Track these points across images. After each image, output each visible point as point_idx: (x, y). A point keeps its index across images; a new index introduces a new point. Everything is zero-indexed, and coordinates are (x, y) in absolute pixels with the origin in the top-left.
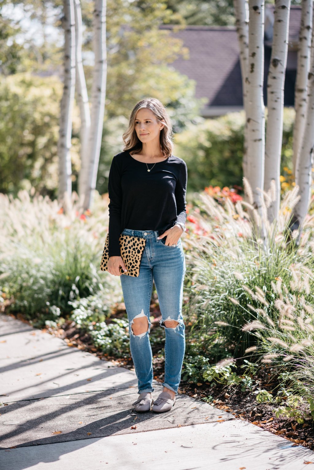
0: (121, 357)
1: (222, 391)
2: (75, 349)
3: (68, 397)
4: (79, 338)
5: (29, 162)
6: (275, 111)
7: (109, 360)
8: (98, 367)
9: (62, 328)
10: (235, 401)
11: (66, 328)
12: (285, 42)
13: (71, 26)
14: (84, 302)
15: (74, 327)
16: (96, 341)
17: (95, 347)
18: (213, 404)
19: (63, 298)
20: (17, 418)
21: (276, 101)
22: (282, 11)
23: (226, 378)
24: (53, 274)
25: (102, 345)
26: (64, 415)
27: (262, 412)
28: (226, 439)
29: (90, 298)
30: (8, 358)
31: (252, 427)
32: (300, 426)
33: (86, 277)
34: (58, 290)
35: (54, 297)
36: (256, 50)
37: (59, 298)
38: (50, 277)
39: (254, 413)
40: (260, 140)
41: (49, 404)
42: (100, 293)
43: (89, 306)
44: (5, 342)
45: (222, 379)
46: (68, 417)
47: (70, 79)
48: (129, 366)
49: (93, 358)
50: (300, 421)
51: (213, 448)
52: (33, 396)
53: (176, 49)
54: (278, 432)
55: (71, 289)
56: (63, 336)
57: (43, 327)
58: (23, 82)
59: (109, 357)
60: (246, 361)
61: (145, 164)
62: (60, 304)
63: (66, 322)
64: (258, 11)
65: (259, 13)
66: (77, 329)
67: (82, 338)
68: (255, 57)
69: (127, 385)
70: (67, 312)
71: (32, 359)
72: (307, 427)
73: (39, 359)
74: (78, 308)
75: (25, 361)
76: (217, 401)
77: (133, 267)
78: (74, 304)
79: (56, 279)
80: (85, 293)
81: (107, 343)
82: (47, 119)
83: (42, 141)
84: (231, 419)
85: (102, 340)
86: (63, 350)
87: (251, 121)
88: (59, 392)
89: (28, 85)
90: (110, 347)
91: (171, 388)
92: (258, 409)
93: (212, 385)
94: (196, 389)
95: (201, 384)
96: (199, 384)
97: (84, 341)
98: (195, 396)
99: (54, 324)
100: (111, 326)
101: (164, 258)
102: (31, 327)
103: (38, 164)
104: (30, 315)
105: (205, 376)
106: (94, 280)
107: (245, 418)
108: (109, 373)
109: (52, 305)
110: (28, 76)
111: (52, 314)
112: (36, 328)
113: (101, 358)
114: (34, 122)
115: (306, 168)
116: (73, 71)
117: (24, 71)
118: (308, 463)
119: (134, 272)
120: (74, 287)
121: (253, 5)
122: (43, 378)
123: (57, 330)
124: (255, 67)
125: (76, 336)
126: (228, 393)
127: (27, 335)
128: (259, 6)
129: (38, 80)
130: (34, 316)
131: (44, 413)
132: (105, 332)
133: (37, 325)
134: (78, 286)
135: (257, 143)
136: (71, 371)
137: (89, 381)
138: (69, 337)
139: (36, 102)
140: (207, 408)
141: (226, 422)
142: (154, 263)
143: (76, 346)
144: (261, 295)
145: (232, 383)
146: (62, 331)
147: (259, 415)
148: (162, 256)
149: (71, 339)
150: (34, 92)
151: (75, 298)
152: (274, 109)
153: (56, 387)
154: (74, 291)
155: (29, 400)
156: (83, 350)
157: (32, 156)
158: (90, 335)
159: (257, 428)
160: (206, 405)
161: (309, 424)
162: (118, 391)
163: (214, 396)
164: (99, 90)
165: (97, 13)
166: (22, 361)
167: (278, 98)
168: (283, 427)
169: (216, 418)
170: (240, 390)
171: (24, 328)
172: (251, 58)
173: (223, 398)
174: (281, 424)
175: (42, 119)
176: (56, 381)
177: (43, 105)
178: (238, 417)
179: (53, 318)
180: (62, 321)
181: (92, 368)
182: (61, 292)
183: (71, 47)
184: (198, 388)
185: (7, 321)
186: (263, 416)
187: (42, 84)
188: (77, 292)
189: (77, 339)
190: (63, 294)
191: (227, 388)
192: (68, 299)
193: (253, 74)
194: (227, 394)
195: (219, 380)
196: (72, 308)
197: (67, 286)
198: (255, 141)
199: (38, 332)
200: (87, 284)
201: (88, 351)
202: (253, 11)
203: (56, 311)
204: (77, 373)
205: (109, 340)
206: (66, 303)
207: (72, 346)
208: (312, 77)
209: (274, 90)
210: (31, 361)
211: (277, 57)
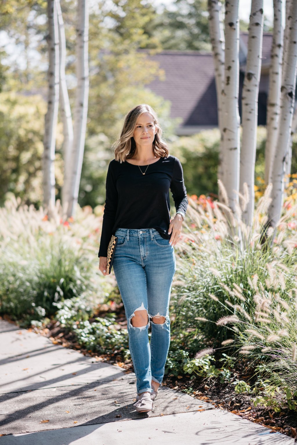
0: (105, 353)
1: (201, 383)
2: (60, 346)
3: (55, 390)
4: (64, 336)
7: (93, 356)
8: (83, 362)
9: (47, 327)
10: (214, 392)
11: (51, 328)
12: (259, 57)
13: (55, 44)
14: (68, 303)
15: (58, 326)
16: (80, 339)
17: (79, 345)
18: (193, 395)
19: (48, 299)
20: (6, 408)
21: (250, 112)
22: (255, 28)
23: (205, 370)
24: (38, 277)
25: (86, 343)
26: (51, 406)
27: (240, 402)
28: (206, 426)
29: (74, 299)
31: (231, 416)
32: (276, 415)
33: (70, 280)
34: (43, 292)
35: (39, 299)
36: (231, 64)
37: (44, 299)
38: (36, 279)
39: (232, 403)
40: (236, 148)
41: (36, 396)
42: (83, 295)
43: (73, 307)
45: (202, 371)
46: (55, 407)
47: (54, 94)
48: (112, 362)
49: (78, 354)
50: (277, 410)
51: (197, 434)
52: (21, 389)
53: (153, 71)
54: (257, 420)
55: (55, 291)
56: (48, 335)
57: (29, 327)
58: (8, 101)
59: (93, 354)
60: (224, 355)
62: (45, 305)
63: (51, 322)
64: (234, 27)
65: (235, 29)
66: (62, 328)
67: (67, 337)
68: (231, 71)
69: (111, 379)
70: (52, 313)
71: (19, 355)
72: (284, 416)
73: (26, 356)
74: (63, 308)
75: (12, 357)
76: (197, 392)
78: (59, 305)
79: (41, 282)
80: (69, 294)
81: (91, 340)
82: (30, 136)
83: (26, 156)
84: (211, 409)
85: (85, 337)
86: (48, 347)
87: (227, 131)
88: (45, 385)
89: (13, 103)
90: (94, 344)
91: (156, 380)
92: (236, 399)
93: (192, 378)
94: (176, 382)
95: (181, 377)
96: (180, 377)
97: (68, 339)
98: (176, 388)
99: (40, 324)
100: (95, 324)
101: (157, 257)
102: (17, 327)
103: (22, 178)
104: (17, 316)
105: (185, 369)
106: (78, 282)
107: (224, 407)
108: (93, 367)
109: (37, 306)
110: (13, 95)
111: (38, 315)
112: (22, 327)
113: (85, 355)
115: (279, 176)
116: (57, 88)
117: (9, 90)
120: (58, 289)
121: (229, 21)
122: (30, 372)
123: (42, 330)
124: (231, 79)
125: (61, 335)
126: (208, 385)
127: (14, 335)
128: (234, 22)
129: (22, 99)
130: (20, 317)
131: (32, 404)
132: (89, 330)
133: (23, 325)
134: (63, 288)
135: (233, 151)
136: (57, 366)
137: (74, 375)
138: (54, 335)
139: (20, 118)
140: (188, 398)
141: (206, 411)
143: (61, 343)
144: (238, 291)
145: (211, 375)
146: (47, 330)
147: (238, 404)
148: (155, 255)
149: (56, 338)
150: (18, 110)
151: (59, 300)
152: (248, 120)
153: (42, 380)
154: (59, 293)
155: (17, 392)
156: (67, 348)
157: (16, 171)
158: (74, 333)
159: (236, 416)
160: (187, 396)
161: (286, 412)
162: (102, 384)
163: (195, 388)
164: (81, 105)
165: (79, 33)
166: (10, 358)
167: (252, 110)
168: (261, 416)
169: (197, 408)
170: (219, 382)
171: (10, 328)
172: (227, 71)
173: (203, 390)
174: (259, 413)
175: (26, 135)
176: (42, 375)
177: (28, 122)
178: (217, 407)
179: (38, 318)
180: (47, 321)
181: (77, 363)
182: (46, 294)
183: (55, 64)
184: (179, 380)
186: (241, 405)
187: (27, 103)
188: (62, 293)
189: (61, 338)
190: (48, 295)
191: (206, 380)
192: (53, 300)
193: (229, 86)
194: (206, 386)
195: (199, 373)
196: (57, 309)
197: (52, 289)
198: (231, 149)
199: (24, 331)
200: (71, 286)
201: (72, 349)
202: (229, 27)
203: (42, 312)
204: (63, 368)
205: (92, 338)
206: (51, 304)
207: (57, 344)
208: (285, 90)
209: (249, 102)
210: (19, 357)
211: (251, 71)
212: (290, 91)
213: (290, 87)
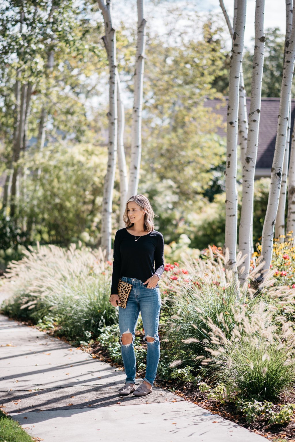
1: (182, 385)
2: (98, 360)
3: (83, 387)
4: (101, 353)
5: (89, 217)
6: (247, 194)
7: (117, 367)
8: (109, 371)
9: (91, 347)
10: (189, 391)
11: (94, 347)
12: (256, 145)
13: (115, 119)
14: (109, 328)
15: (99, 346)
16: (111, 355)
17: (111, 359)
18: (174, 393)
19: (94, 326)
20: (48, 397)
21: (248, 187)
22: (253, 123)
23: (186, 377)
24: (88, 308)
25: (115, 358)
26: (77, 396)
27: (202, 397)
28: (173, 410)
29: (113, 326)
30: (50, 364)
31: (193, 405)
32: (222, 405)
33: (112, 311)
35: (87, 325)
36: (232, 152)
37: (91, 325)
38: (86, 309)
39: (197, 397)
40: (235, 215)
41: (69, 390)
43: (112, 331)
44: (50, 354)
45: (183, 377)
46: (80, 397)
47: (113, 159)
49: (108, 365)
50: (222, 402)
51: (163, 414)
52: (60, 386)
54: (208, 408)
55: (100, 319)
56: (91, 352)
57: (78, 346)
58: (87, 151)
59: (118, 365)
60: (200, 367)
61: (134, 236)
62: (91, 330)
63: (94, 343)
64: (233, 125)
65: (234, 127)
66: (101, 347)
67: (103, 353)
68: (231, 157)
70: (96, 335)
71: (66, 365)
72: (226, 406)
73: (70, 365)
74: (104, 332)
75: (60, 366)
76: (178, 391)
77: (123, 302)
78: (102, 330)
79: (90, 312)
80: (110, 322)
81: (118, 356)
83: (99, 200)
84: (182, 401)
85: (116, 354)
86: (88, 360)
87: (228, 202)
88: (78, 384)
89: (90, 153)
90: (119, 359)
91: (148, 381)
92: (200, 395)
93: (178, 382)
96: (170, 381)
97: (104, 356)
98: (165, 388)
99: (86, 344)
101: (144, 296)
102: (70, 346)
103: (97, 218)
104: (71, 337)
105: (172, 375)
107: (191, 400)
108: (116, 374)
109: (86, 330)
110: (90, 147)
111: (86, 336)
112: (73, 346)
113: (112, 366)
114: (94, 184)
115: (269, 236)
116: (115, 154)
117: (87, 142)
118: (215, 422)
119: (123, 305)
120: (102, 318)
121: (230, 121)
122: (70, 376)
123: (87, 348)
124: (231, 164)
125: (100, 352)
126: (186, 386)
127: (66, 351)
128: (234, 121)
129: (98, 150)
130: (73, 338)
131: (65, 395)
132: (118, 348)
133: (74, 344)
134: (105, 317)
135: (232, 217)
136: (90, 373)
137: (100, 378)
138: (94, 352)
139: (96, 168)
140: (170, 395)
141: (178, 402)
142: (139, 299)
143: (99, 358)
144: (210, 322)
145: (190, 380)
146: (91, 349)
147: (200, 399)
148: (143, 294)
149: (96, 354)
150: (94, 160)
151: (102, 326)
152: (247, 193)
153: (77, 381)
154: (102, 321)
155: (57, 388)
156: (102, 361)
157: (92, 213)
158: (108, 350)
159: (196, 405)
160: (170, 393)
161: (228, 404)
163: (177, 388)
164: (136, 168)
165: (135, 109)
166: (59, 366)
167: (250, 185)
168: (212, 405)
169: (173, 400)
170: (193, 385)
171: (65, 346)
172: (228, 157)
173: (182, 390)
174: (212, 404)
175: (100, 182)
176: (78, 378)
178: (186, 400)
179: (86, 340)
180: (92, 342)
181: (105, 371)
182: (92, 321)
183: (114, 135)
184: (168, 383)
185: (54, 341)
186: (202, 399)
188: (104, 321)
189: (100, 354)
190: (94, 322)
191: (186, 384)
192: (98, 326)
193: (229, 168)
194: (185, 387)
195: (181, 378)
196: (100, 333)
197: (97, 317)
198: (230, 216)
199: (74, 349)
200: (112, 316)
201: (105, 362)
202: (230, 125)
203: (88, 334)
204: (93, 374)
206: (96, 329)
207: (95, 358)
208: (274, 170)
209: (247, 180)
210: (65, 366)
211: (249, 156)
212: (278, 172)
213: (278, 168)
